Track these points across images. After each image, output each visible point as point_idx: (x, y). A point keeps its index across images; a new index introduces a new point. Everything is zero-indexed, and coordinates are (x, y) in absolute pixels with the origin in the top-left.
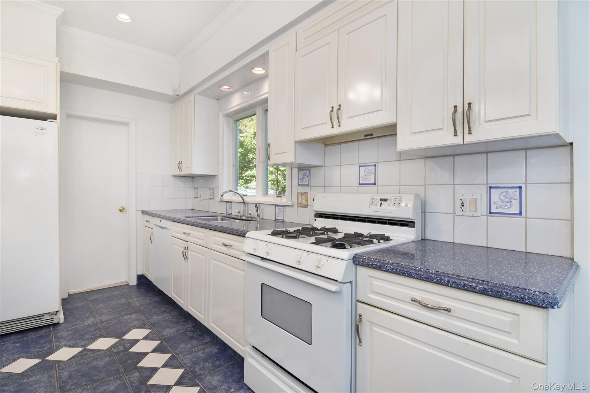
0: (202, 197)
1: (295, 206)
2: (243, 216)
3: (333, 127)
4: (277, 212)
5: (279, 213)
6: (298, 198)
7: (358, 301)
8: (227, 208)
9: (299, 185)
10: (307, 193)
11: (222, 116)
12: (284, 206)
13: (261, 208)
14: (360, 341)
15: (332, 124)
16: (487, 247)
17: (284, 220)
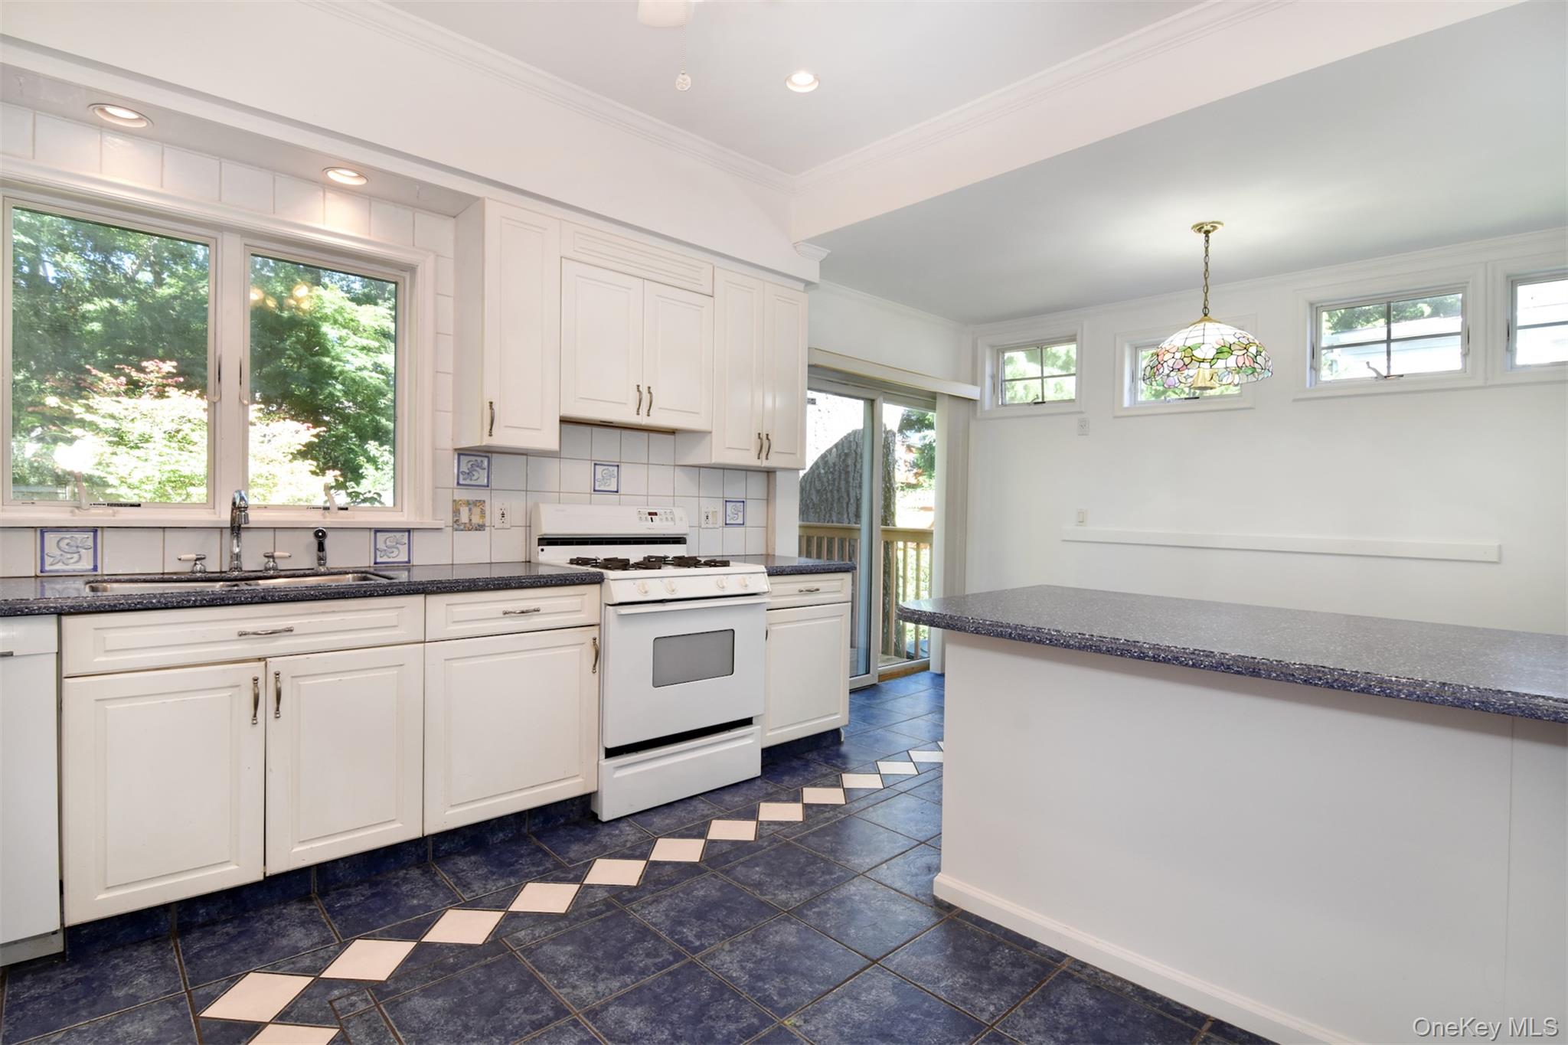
9: (458, 484)
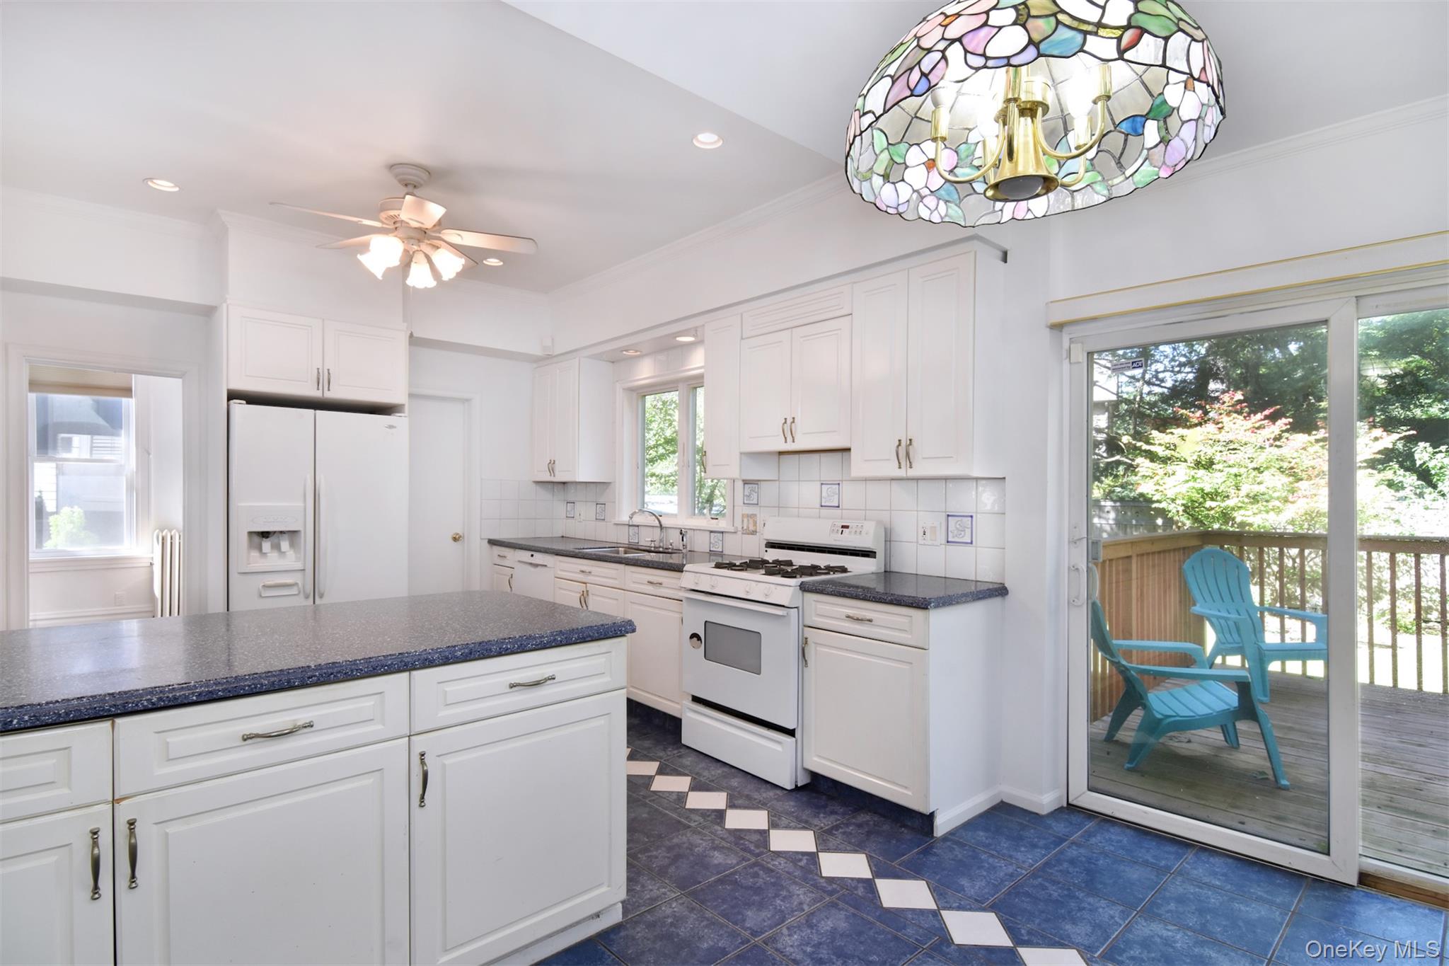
0: (582, 517)
1: (739, 533)
2: (660, 547)
3: (786, 442)
4: (712, 541)
5: (716, 542)
6: (743, 521)
7: (805, 626)
8: (631, 534)
10: (755, 515)
11: (621, 390)
12: (722, 532)
13: (688, 536)
14: (806, 664)
15: (786, 438)
16: (945, 578)
17: (722, 552)
